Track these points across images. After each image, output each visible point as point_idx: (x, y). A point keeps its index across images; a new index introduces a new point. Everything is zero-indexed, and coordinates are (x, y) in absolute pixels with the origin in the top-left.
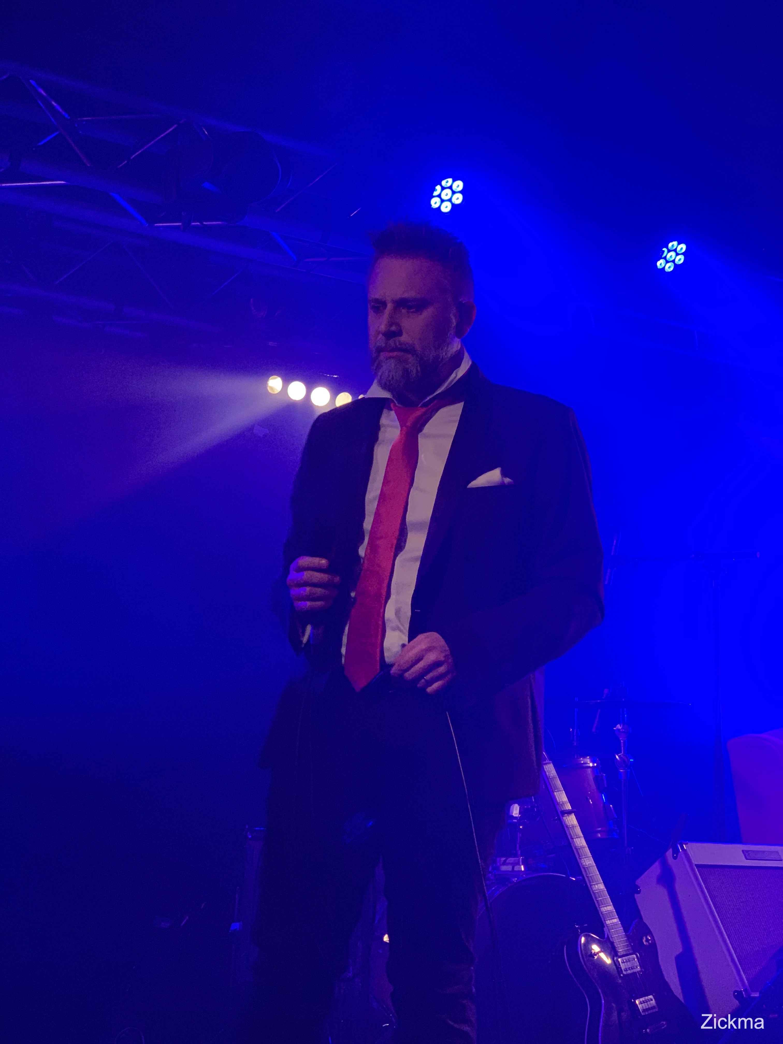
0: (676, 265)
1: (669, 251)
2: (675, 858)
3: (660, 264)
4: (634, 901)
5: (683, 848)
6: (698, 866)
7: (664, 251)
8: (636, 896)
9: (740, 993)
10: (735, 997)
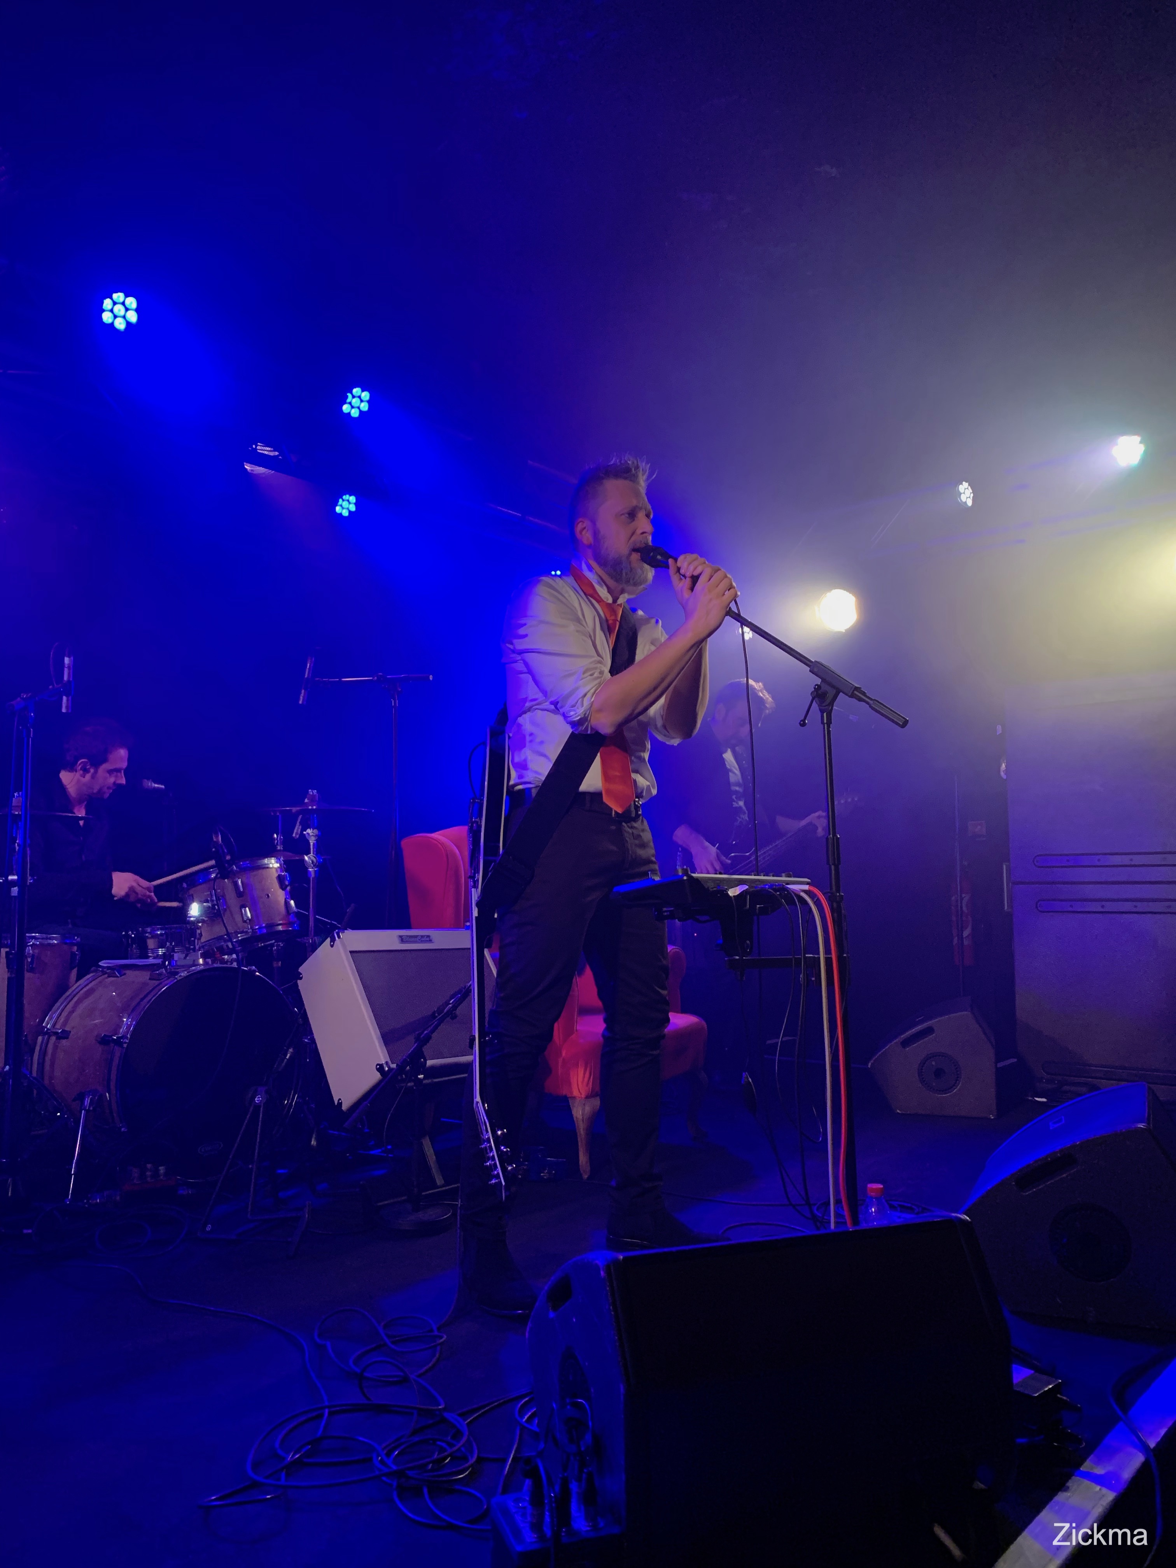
0: (361, 412)
1: (354, 397)
2: (332, 946)
3: (346, 408)
4: (297, 986)
5: (339, 937)
6: (351, 952)
7: (347, 397)
8: (299, 981)
9: (381, 1066)
10: (378, 1070)
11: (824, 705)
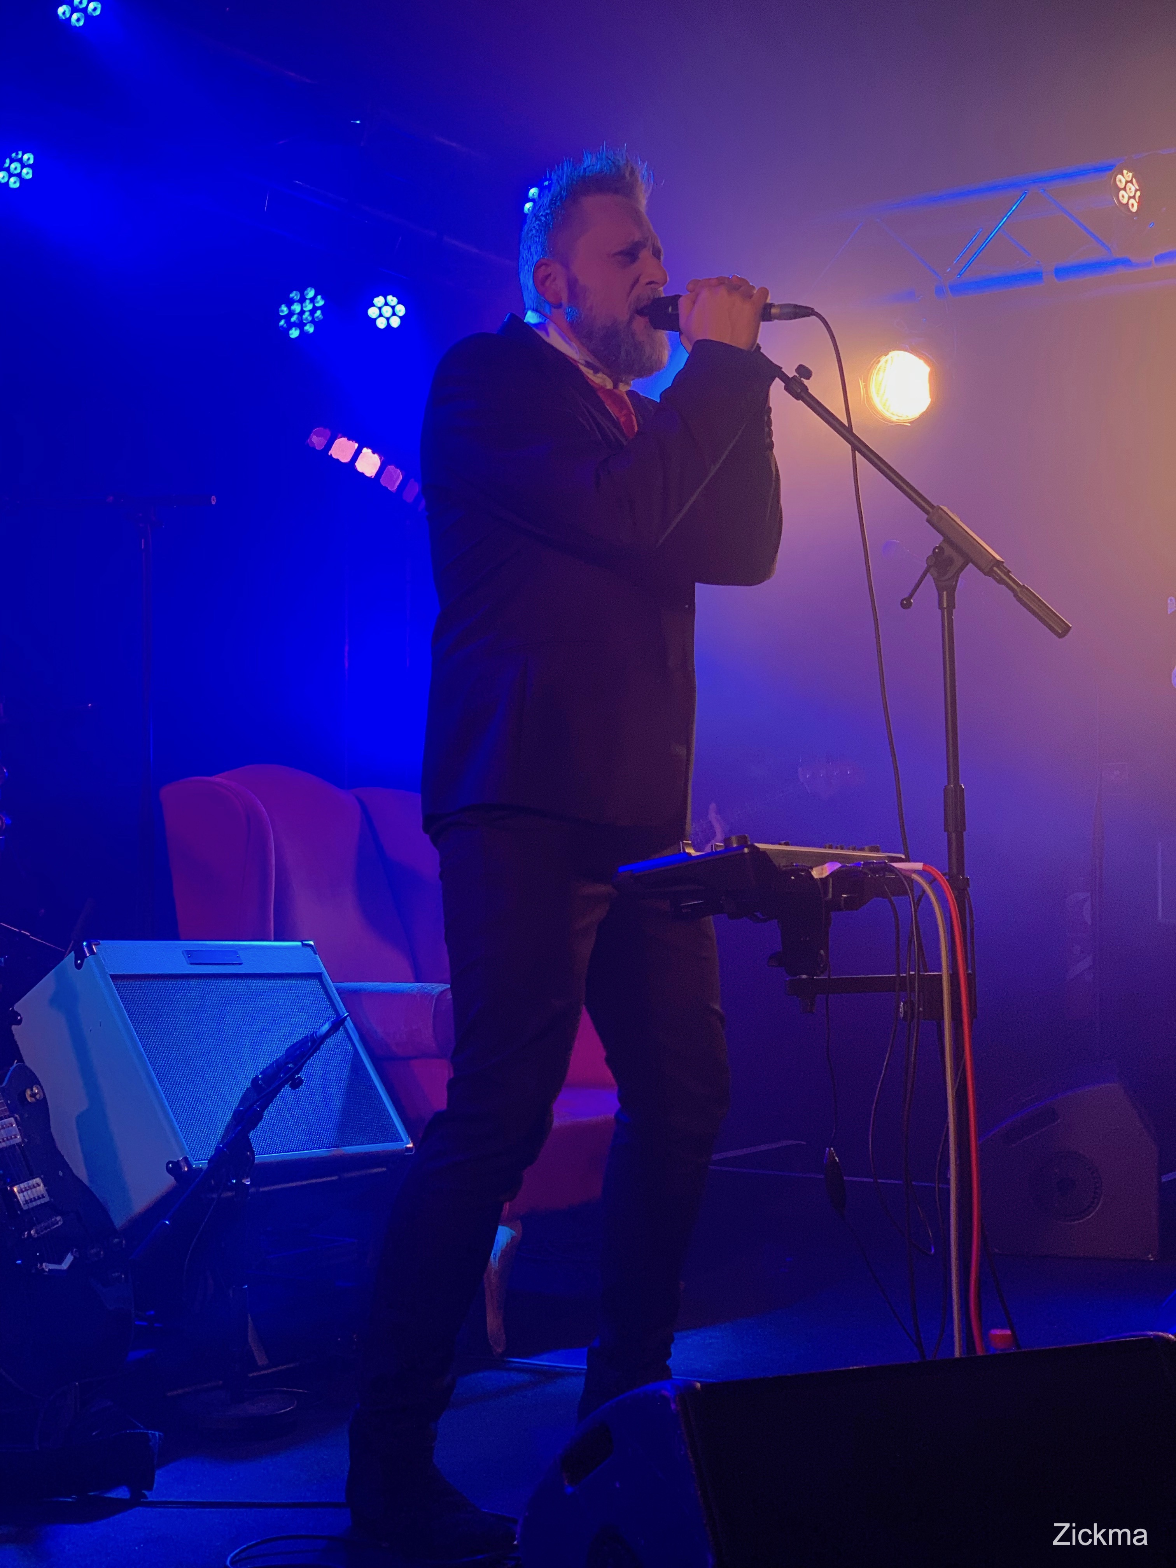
0: (88, 18)
2: (78, 966)
3: (63, 11)
4: (12, 1034)
5: (91, 951)
6: (114, 977)
8: (14, 1027)
9: (177, 1164)
10: (169, 1171)
11: (947, 577)
